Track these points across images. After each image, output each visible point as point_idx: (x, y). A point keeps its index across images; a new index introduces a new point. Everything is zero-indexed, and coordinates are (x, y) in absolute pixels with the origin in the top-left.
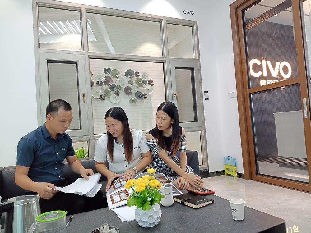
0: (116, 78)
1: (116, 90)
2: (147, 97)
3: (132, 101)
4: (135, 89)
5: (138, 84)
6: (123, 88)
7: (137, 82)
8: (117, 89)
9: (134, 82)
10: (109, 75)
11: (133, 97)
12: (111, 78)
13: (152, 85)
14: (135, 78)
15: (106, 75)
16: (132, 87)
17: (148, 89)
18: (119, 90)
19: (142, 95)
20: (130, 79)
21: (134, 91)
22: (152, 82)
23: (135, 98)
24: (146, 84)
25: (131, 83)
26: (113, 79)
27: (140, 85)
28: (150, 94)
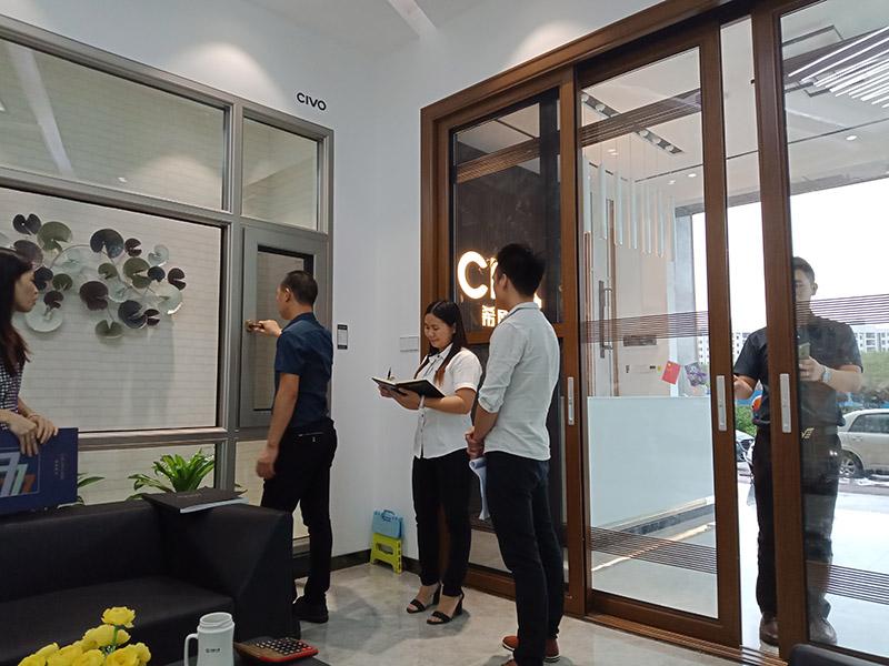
0: (56, 250)
1: (50, 287)
2: (158, 321)
3: (106, 330)
4: (119, 292)
5: (132, 278)
6: (79, 283)
7: (131, 269)
8: (56, 284)
9: (120, 270)
10: (33, 238)
11: (111, 316)
12: (37, 248)
13: (181, 286)
14: (125, 256)
15: (22, 237)
16: (110, 285)
17: (166, 298)
18: (60, 290)
19: (142, 313)
20: (107, 260)
21: (115, 299)
22: (181, 275)
23: (117, 320)
24: (159, 281)
25: (108, 271)
26: (43, 252)
27: (141, 283)
28: (170, 312)
